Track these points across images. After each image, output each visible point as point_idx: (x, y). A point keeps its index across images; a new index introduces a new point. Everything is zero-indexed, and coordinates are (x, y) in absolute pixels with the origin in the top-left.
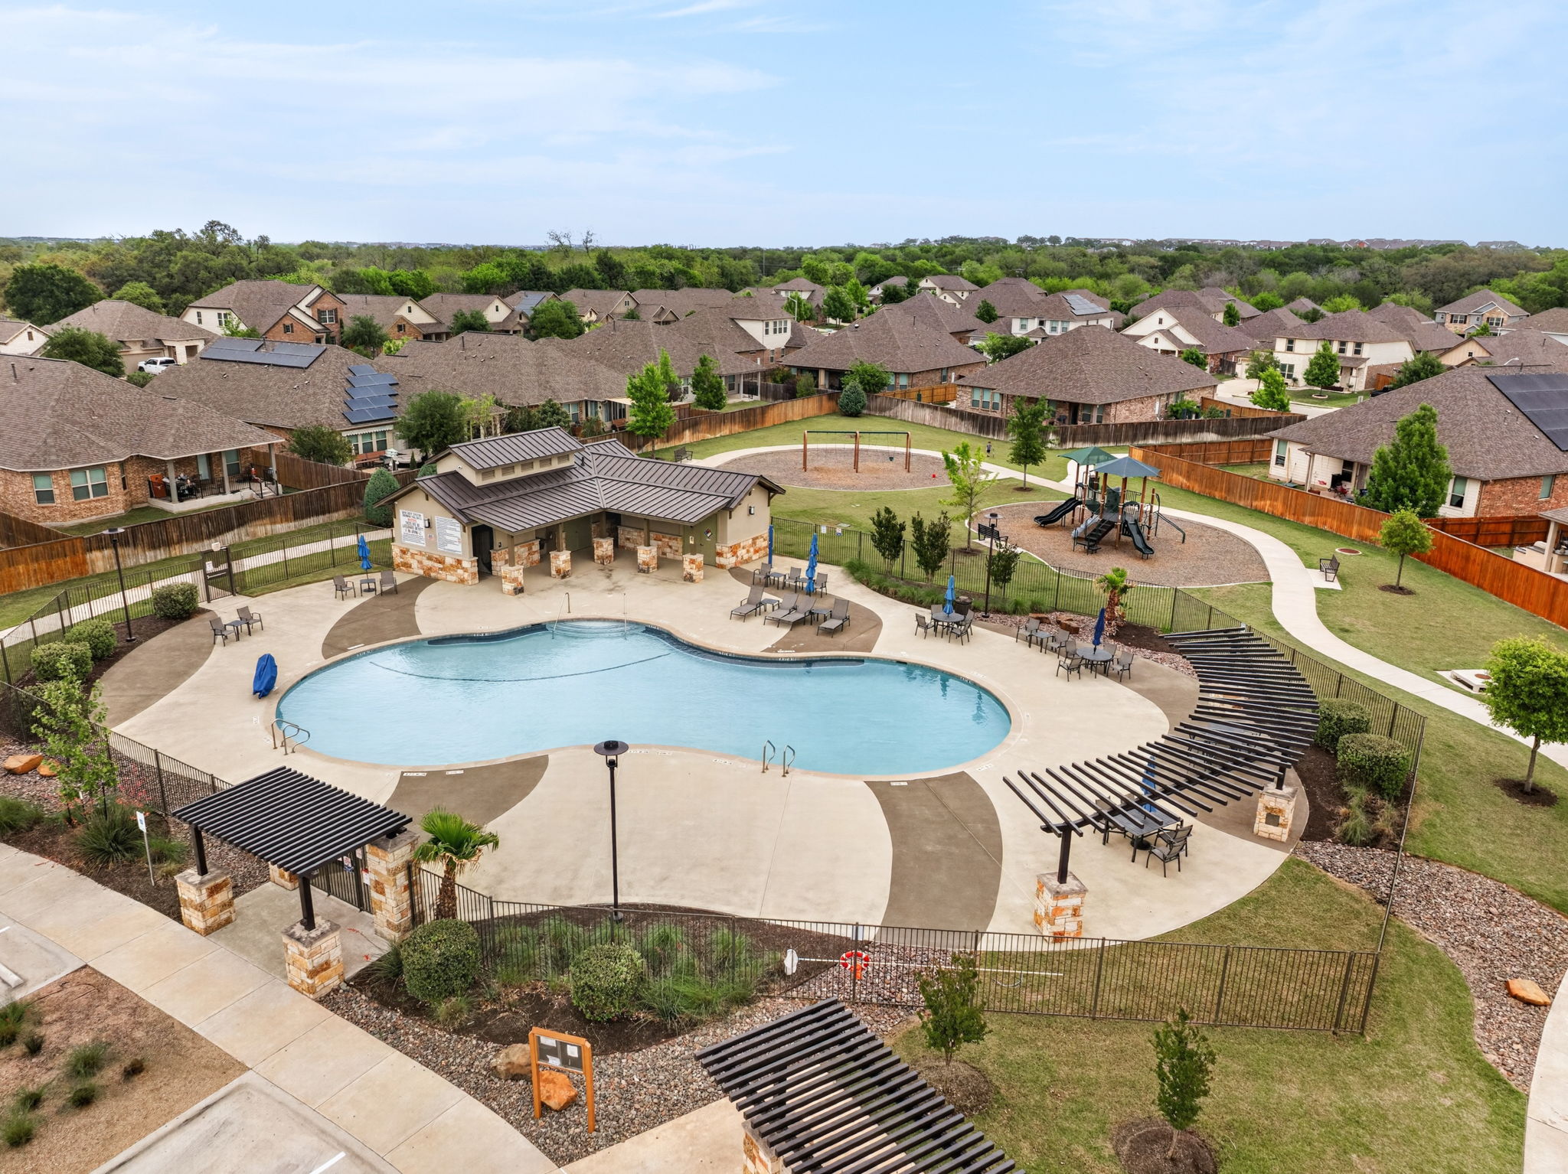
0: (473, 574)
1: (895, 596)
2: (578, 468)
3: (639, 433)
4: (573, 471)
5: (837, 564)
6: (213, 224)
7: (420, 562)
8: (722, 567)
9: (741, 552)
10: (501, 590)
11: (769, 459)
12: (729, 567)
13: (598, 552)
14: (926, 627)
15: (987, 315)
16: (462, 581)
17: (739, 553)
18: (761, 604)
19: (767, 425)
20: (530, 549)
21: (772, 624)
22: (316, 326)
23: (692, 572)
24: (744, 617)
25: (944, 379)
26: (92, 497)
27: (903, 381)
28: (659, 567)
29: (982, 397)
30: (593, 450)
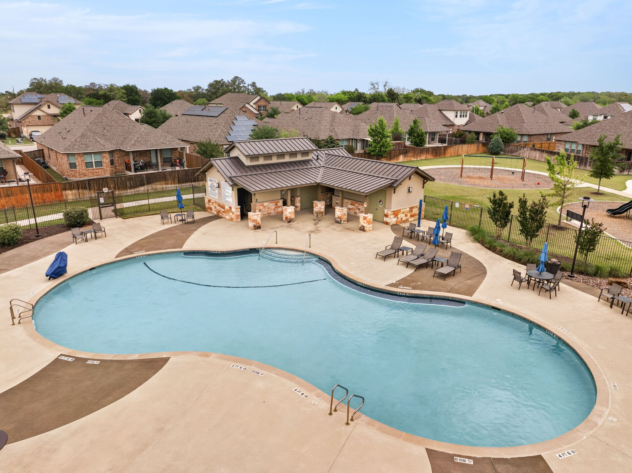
0: (237, 216)
1: (500, 253)
2: (314, 161)
3: (372, 153)
4: (311, 163)
5: (462, 227)
6: (236, 78)
7: (215, 208)
8: (387, 223)
9: (401, 216)
10: (248, 226)
11: (443, 171)
12: (391, 224)
13: (316, 209)
14: (521, 281)
15: (574, 115)
16: (232, 219)
17: (399, 216)
18: (399, 250)
19: (446, 156)
20: (276, 204)
21: (402, 265)
22: (256, 112)
23: (365, 225)
24: (385, 258)
25: (548, 139)
26: (94, 167)
27: (525, 139)
28: (348, 220)
29: (571, 147)
30: (326, 152)
